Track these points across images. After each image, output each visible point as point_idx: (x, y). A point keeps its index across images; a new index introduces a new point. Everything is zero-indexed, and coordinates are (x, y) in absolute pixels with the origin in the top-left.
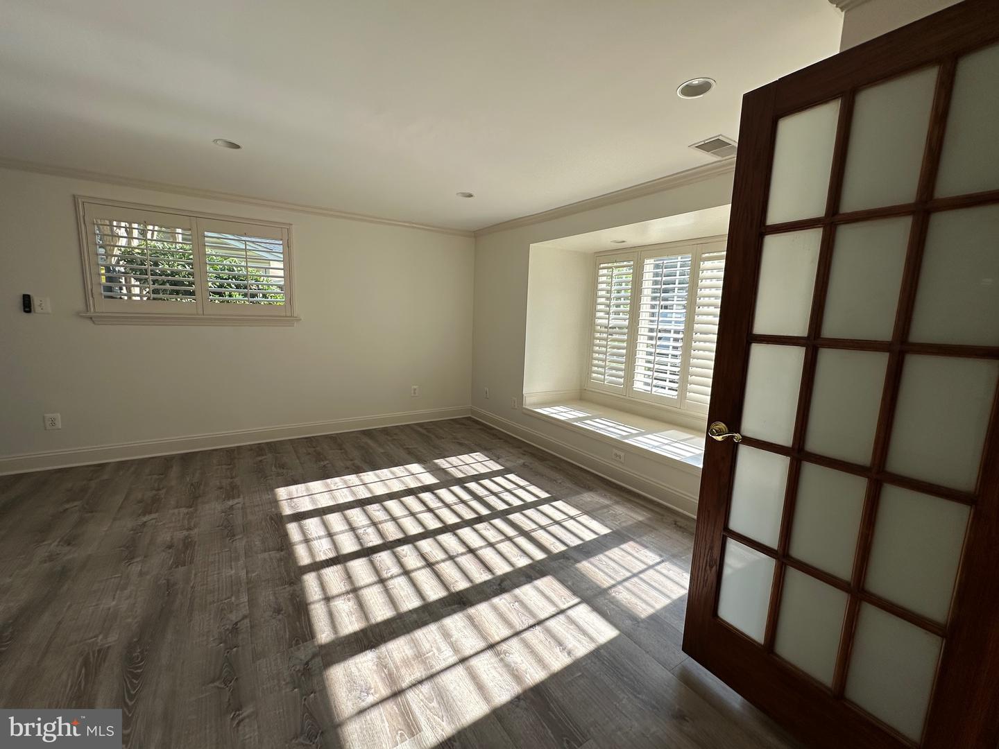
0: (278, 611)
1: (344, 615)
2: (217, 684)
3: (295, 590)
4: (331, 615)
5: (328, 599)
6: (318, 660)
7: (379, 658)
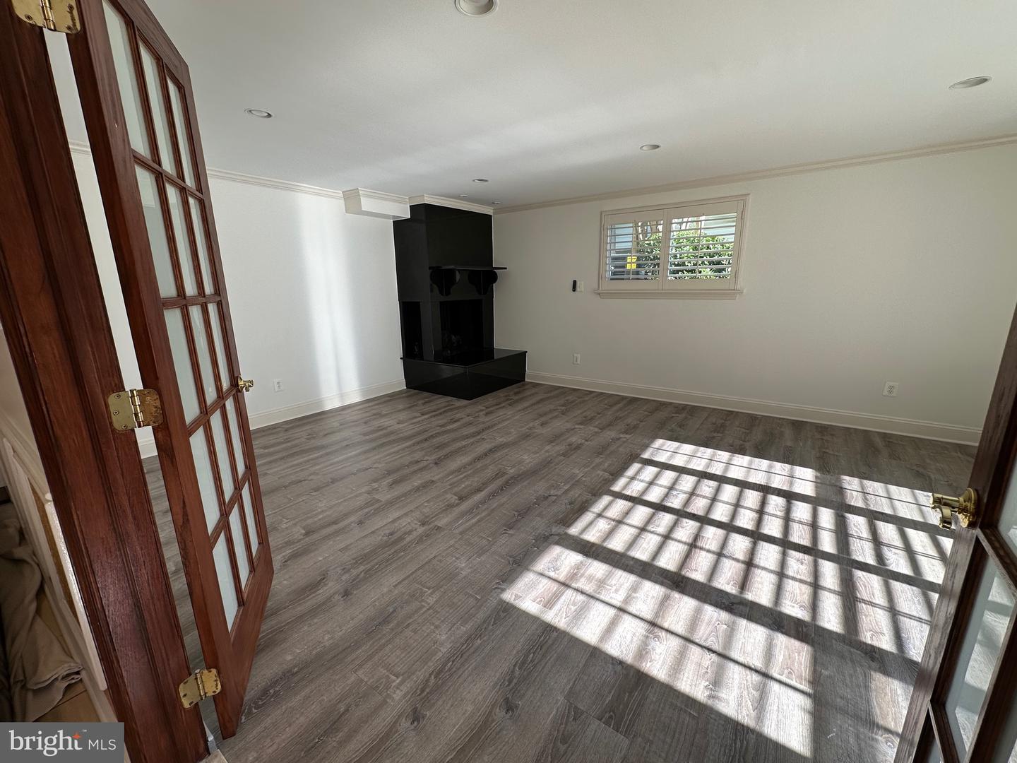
0: (571, 503)
1: (596, 529)
2: (516, 513)
3: (591, 499)
4: (591, 523)
5: (600, 515)
6: (557, 538)
7: (582, 562)
